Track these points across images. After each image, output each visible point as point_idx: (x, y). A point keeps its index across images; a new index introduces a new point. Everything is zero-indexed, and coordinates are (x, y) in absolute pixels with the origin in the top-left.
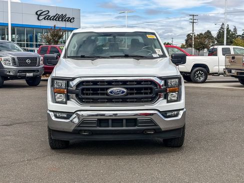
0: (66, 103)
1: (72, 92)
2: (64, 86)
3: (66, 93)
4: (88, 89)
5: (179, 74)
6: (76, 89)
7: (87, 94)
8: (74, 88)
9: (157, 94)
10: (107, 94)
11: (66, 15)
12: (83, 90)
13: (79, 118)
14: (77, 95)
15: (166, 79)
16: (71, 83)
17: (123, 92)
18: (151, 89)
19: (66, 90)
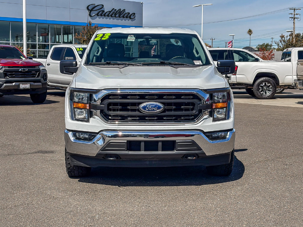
0: (88, 121)
1: (96, 107)
2: (85, 100)
3: (88, 108)
4: (116, 104)
5: (228, 86)
6: (101, 104)
7: (114, 110)
8: (99, 103)
9: (200, 111)
10: (138, 110)
11: (124, 10)
12: (109, 104)
13: (104, 139)
14: (102, 112)
15: (211, 92)
16: (94, 96)
17: (159, 108)
18: (193, 104)
19: (88, 105)
